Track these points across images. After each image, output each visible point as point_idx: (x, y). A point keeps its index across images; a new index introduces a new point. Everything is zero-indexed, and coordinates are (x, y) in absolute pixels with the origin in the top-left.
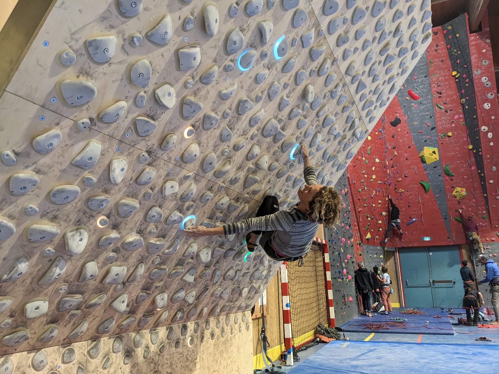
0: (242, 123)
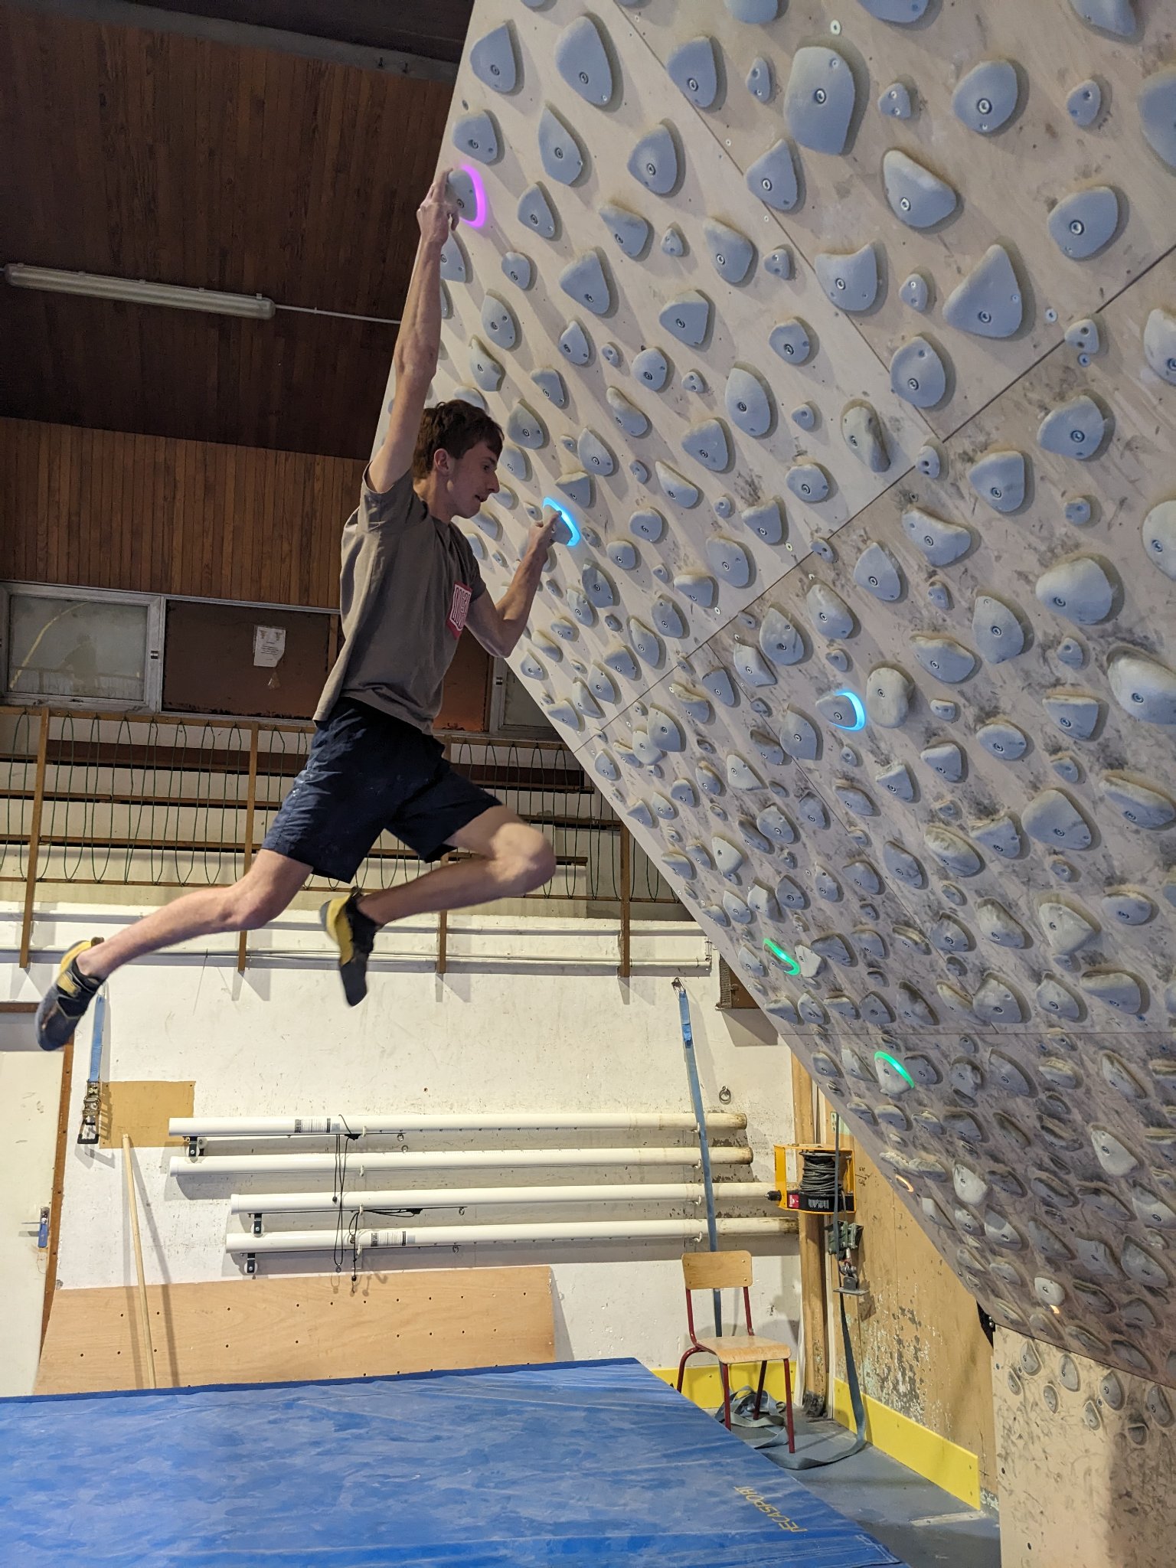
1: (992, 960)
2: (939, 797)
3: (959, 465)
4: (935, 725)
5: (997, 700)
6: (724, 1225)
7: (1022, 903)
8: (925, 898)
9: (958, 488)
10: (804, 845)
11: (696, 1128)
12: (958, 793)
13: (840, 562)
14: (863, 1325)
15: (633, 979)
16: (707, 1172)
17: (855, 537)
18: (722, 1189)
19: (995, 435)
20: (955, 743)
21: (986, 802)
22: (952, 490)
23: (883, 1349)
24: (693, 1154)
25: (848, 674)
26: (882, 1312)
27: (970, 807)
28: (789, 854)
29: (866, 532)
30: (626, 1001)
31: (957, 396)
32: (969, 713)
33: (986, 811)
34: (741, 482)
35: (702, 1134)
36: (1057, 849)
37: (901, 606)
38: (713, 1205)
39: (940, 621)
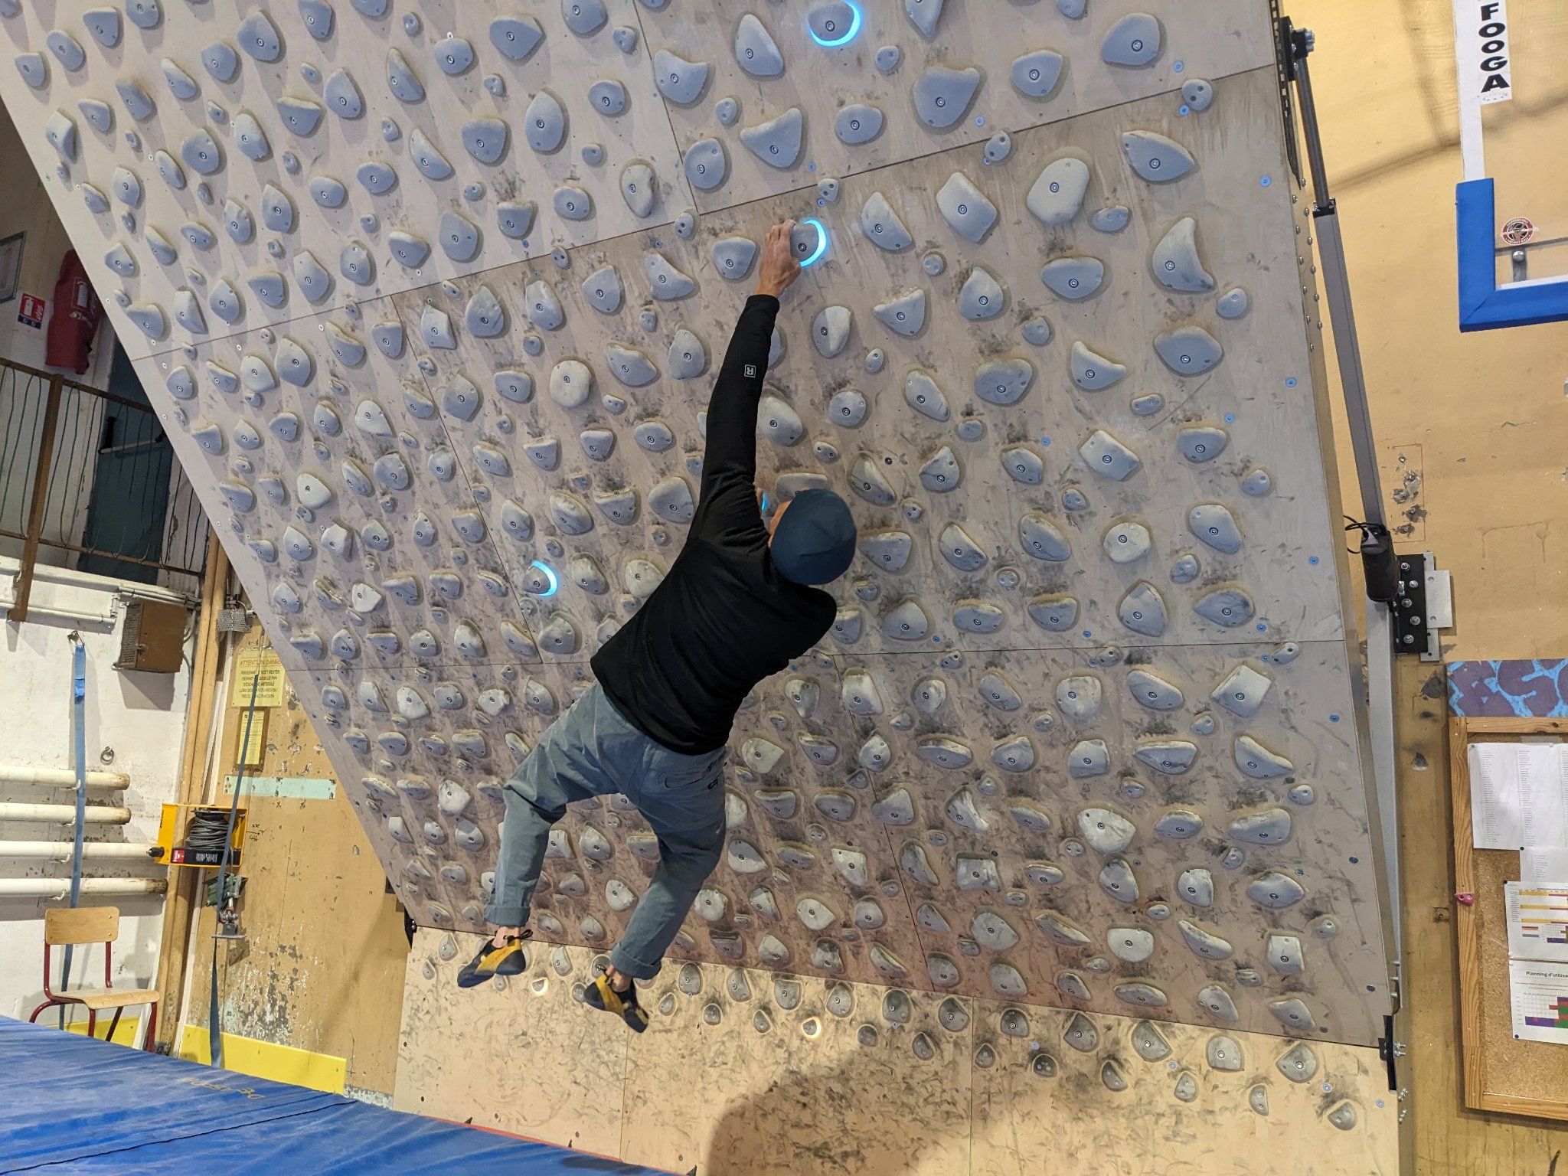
0: (504, 548)
1: (565, 603)
2: (577, 469)
3: (705, 235)
4: (598, 414)
5: (661, 405)
6: (88, 884)
7: (613, 560)
8: (524, 549)
9: (697, 251)
10: (414, 493)
11: (75, 785)
12: (596, 469)
13: (569, 271)
14: (231, 969)
15: (23, 626)
16: (78, 831)
17: (593, 256)
18: (92, 848)
19: (741, 225)
20: (611, 430)
21: (617, 479)
22: (693, 251)
23: (252, 987)
24: (68, 811)
25: (536, 358)
26: (257, 953)
27: (601, 481)
28: (393, 499)
29: (605, 255)
30: (12, 647)
31: (724, 190)
32: (633, 410)
33: (613, 485)
34: (501, 178)
35: (81, 792)
36: (661, 521)
37: (610, 318)
38: (81, 863)
39: (639, 339)
